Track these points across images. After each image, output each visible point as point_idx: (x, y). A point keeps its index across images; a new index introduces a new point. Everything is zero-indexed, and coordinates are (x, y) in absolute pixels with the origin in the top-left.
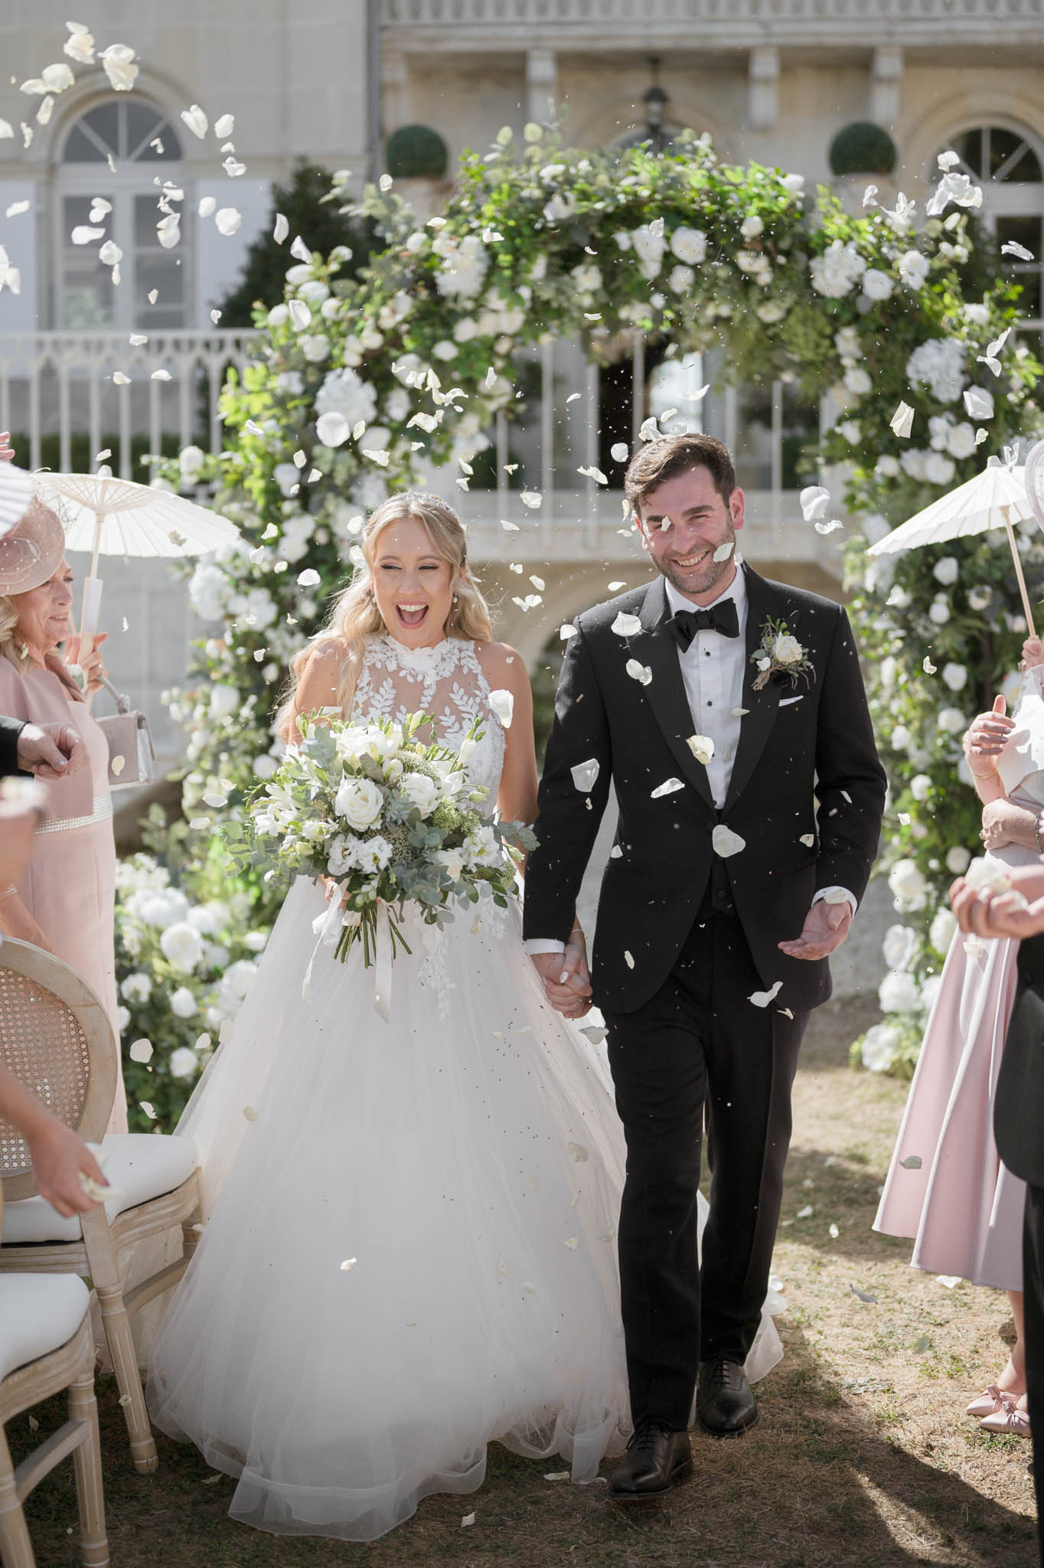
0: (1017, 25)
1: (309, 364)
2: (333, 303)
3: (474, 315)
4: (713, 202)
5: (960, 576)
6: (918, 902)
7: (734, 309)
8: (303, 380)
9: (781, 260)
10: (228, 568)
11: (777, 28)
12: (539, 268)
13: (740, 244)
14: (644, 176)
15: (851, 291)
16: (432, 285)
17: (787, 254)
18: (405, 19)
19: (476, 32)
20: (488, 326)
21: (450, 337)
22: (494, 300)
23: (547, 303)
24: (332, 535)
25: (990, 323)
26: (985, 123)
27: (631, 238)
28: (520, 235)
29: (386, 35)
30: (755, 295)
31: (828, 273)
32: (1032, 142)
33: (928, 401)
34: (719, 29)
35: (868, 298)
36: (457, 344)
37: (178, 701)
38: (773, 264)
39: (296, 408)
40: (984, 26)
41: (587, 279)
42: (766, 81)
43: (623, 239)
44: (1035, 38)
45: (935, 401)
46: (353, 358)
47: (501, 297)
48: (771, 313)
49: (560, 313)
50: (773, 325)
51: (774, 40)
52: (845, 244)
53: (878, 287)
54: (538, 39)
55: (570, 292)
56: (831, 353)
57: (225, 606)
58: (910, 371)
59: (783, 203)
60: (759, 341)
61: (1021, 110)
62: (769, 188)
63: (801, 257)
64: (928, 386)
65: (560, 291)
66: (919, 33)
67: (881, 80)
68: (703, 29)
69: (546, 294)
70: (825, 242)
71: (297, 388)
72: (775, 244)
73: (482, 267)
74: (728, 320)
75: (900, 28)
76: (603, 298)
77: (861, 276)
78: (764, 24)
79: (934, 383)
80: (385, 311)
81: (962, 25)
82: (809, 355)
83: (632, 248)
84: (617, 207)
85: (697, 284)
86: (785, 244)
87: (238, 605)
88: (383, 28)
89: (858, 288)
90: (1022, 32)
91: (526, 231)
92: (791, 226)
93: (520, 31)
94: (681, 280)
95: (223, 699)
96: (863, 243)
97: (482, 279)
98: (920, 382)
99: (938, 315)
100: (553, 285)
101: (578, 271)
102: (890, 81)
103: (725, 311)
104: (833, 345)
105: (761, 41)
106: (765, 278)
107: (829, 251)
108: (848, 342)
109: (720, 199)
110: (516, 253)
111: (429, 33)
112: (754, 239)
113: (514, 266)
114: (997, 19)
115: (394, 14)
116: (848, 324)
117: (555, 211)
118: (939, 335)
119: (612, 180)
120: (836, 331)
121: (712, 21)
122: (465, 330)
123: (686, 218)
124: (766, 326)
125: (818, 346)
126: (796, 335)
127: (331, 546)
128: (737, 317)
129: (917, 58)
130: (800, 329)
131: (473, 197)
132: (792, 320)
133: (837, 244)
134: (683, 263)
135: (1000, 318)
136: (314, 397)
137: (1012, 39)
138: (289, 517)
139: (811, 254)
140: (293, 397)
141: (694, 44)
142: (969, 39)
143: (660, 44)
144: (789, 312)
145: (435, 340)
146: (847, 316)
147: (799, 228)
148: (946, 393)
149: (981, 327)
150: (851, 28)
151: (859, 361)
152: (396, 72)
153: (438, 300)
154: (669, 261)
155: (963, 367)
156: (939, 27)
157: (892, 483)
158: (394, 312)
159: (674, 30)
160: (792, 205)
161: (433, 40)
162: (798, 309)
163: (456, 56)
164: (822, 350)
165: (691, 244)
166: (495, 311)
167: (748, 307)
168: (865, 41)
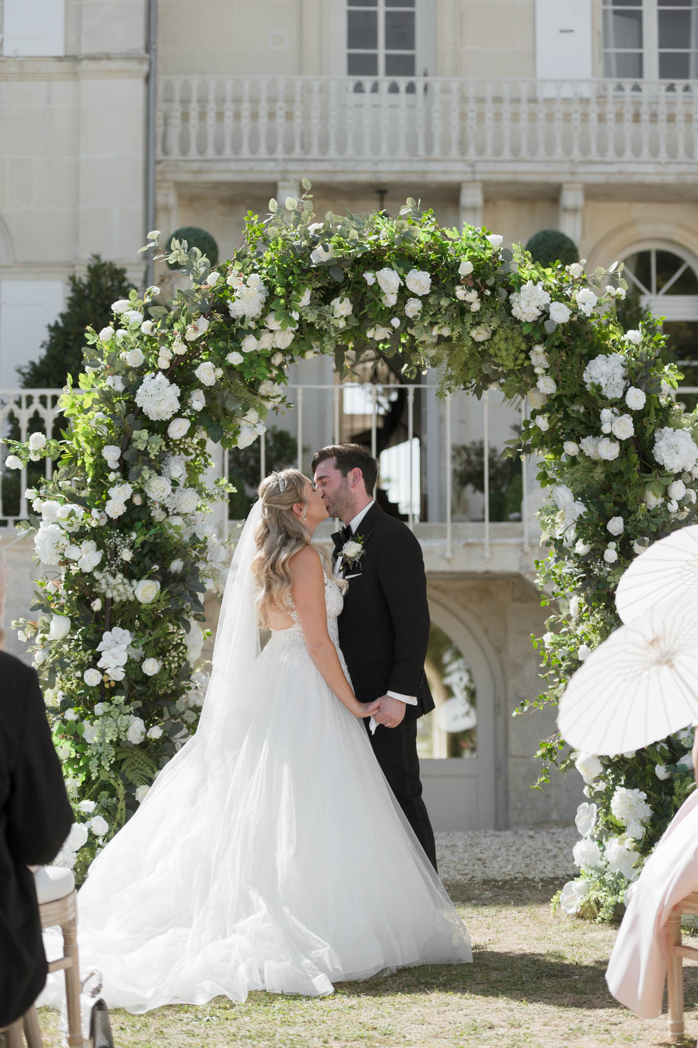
0: (674, 168)
1: (129, 369)
2: (149, 323)
3: (257, 334)
4: (436, 253)
5: (625, 529)
6: (602, 786)
7: (453, 330)
8: (125, 381)
9: (488, 293)
10: (64, 524)
11: (480, 167)
12: (305, 299)
13: (457, 281)
14: (384, 233)
15: (539, 317)
16: (225, 310)
17: (493, 289)
18: (175, 154)
19: (233, 166)
20: (266, 342)
21: (239, 349)
22: (272, 322)
23: (311, 325)
24: (146, 498)
25: (644, 344)
26: (653, 247)
27: (375, 277)
28: (292, 273)
29: (159, 168)
30: (469, 320)
31: (523, 304)
32: (690, 262)
33: (598, 398)
34: (433, 167)
35: (553, 322)
36: (243, 354)
37: (23, 629)
38: (481, 296)
39: (119, 401)
40: (650, 168)
41: (342, 307)
42: (474, 209)
43: (369, 277)
44: (690, 179)
45: (604, 398)
46: (164, 364)
47: (277, 319)
48: (480, 334)
49: (321, 334)
50: (483, 343)
51: (479, 177)
52: (535, 284)
53: (560, 314)
54: (285, 172)
55: (329, 317)
56: (526, 363)
57: (62, 554)
58: (586, 377)
59: (489, 254)
60: (472, 355)
61: (680, 236)
62: (478, 242)
63: (503, 292)
64: (599, 388)
65: (321, 317)
66: (597, 174)
67: (565, 210)
68: (421, 166)
69: (311, 318)
70: (520, 282)
71: (120, 387)
72: (483, 281)
73: (262, 297)
74: (449, 338)
75: (581, 169)
76: (354, 323)
77: (547, 306)
78: (472, 165)
79: (603, 386)
80: (189, 328)
81: (631, 168)
82: (510, 364)
83: (376, 283)
84: (364, 254)
85: (424, 312)
86: (490, 282)
87: (73, 552)
88: (158, 162)
89: (545, 314)
90: (679, 174)
91: (296, 271)
92: (495, 268)
93: (270, 166)
94: (413, 308)
95: (59, 627)
96: (548, 283)
97: (262, 306)
98: (593, 384)
99: (605, 337)
100: (317, 312)
101: (335, 302)
102: (575, 210)
103: (446, 332)
104: (528, 358)
105: (468, 177)
106: (476, 307)
107: (523, 287)
108: (539, 357)
109: (442, 250)
110: (288, 286)
111: (195, 166)
112: (467, 277)
113: (287, 296)
114: (659, 163)
115: (165, 152)
116: (539, 343)
117: (319, 256)
118: (607, 351)
119: (360, 236)
120: (530, 348)
121: (427, 161)
122: (250, 344)
123: (416, 263)
124: (477, 344)
125: (516, 359)
126: (499, 349)
127: (146, 506)
128: (455, 335)
129: (594, 193)
130: (503, 345)
131: (255, 247)
132: (496, 338)
133: (530, 283)
134: (415, 296)
135: (650, 341)
136: (134, 394)
137: (671, 179)
138: (113, 484)
139: (510, 291)
140: (117, 394)
141: (414, 178)
142: (636, 179)
143: (386, 178)
144: (494, 333)
145: (227, 351)
146: (537, 336)
147: (500, 271)
148: (612, 393)
149: (637, 346)
150: (541, 168)
151: (547, 370)
152: (168, 197)
153: (230, 321)
154: (404, 293)
155: (624, 375)
156: (614, 168)
157: (573, 461)
158: (196, 329)
159: (397, 167)
160: (495, 255)
161: (199, 172)
162: (501, 331)
163: (217, 185)
164: (519, 362)
165: (420, 281)
166: (271, 331)
167: (464, 328)
168: (554, 179)
